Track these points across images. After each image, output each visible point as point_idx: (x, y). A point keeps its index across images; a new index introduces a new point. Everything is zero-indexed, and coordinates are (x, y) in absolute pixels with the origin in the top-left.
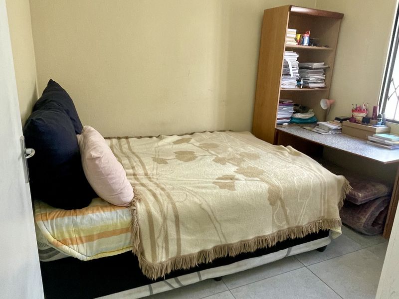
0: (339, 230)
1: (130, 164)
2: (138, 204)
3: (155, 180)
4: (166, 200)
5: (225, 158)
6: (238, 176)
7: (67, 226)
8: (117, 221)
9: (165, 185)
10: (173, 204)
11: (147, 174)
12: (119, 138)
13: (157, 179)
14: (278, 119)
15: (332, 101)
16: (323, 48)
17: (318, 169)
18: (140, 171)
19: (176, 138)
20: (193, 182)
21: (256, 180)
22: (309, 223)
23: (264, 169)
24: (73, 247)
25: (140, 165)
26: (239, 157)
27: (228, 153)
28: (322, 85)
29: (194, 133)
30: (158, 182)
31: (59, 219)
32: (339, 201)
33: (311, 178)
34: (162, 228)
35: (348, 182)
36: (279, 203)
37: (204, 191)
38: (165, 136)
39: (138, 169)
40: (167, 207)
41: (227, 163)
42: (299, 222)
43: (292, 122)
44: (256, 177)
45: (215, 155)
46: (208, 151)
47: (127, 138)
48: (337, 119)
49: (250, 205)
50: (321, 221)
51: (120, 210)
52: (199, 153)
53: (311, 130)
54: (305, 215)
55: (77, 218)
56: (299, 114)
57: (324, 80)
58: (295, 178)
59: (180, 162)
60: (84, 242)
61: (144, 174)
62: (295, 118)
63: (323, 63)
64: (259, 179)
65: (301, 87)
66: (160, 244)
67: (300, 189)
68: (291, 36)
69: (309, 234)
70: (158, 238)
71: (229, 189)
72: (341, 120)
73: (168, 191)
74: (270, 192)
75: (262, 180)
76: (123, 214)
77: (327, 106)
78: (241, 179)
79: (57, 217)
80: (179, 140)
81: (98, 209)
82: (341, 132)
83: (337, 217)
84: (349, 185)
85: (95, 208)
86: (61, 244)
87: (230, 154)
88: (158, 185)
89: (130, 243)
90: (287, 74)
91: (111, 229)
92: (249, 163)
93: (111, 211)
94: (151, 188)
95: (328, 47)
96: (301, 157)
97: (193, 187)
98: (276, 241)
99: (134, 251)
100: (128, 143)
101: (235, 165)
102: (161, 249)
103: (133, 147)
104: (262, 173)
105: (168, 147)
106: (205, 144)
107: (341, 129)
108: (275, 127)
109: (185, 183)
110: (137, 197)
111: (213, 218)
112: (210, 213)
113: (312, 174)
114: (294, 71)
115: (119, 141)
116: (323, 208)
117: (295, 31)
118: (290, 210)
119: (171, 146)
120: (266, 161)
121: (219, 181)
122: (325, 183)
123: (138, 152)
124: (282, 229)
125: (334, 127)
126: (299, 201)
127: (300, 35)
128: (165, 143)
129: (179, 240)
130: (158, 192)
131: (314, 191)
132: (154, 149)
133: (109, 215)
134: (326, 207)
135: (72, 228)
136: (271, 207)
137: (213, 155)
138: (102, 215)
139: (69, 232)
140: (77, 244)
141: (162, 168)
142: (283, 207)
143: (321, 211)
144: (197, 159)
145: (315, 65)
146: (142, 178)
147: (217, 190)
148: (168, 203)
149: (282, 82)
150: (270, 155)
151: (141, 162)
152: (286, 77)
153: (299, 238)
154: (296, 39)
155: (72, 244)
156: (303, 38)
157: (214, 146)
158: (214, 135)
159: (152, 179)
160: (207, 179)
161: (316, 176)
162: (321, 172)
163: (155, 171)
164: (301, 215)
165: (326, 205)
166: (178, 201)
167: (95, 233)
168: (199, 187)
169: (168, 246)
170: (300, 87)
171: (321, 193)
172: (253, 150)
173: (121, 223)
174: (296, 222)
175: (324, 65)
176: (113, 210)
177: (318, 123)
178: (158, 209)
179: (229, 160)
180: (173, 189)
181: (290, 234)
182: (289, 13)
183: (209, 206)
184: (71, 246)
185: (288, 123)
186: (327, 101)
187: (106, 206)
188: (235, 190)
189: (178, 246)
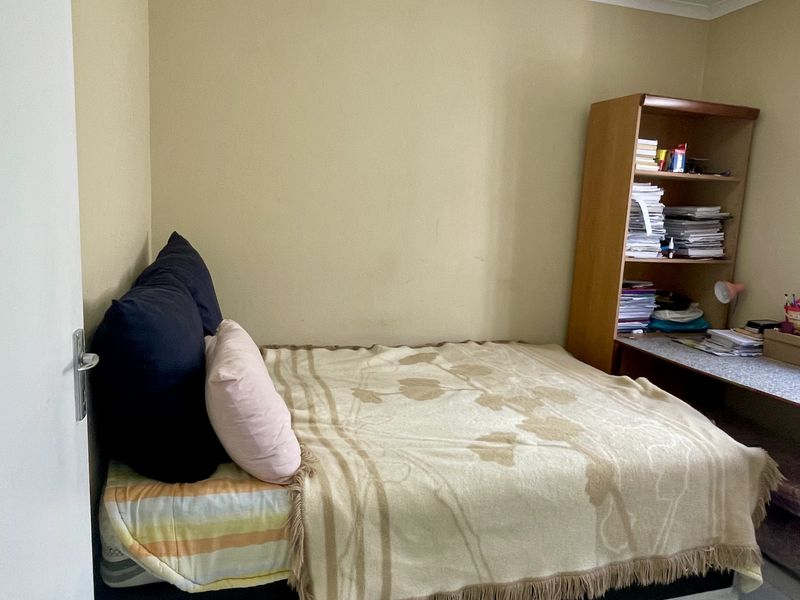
0: (756, 574)
1: (305, 400)
2: (307, 481)
3: (351, 435)
4: (364, 477)
5: (502, 397)
6: (523, 435)
7: (162, 515)
8: (261, 514)
9: (369, 446)
10: (379, 487)
11: (337, 420)
12: (294, 348)
13: (356, 432)
14: (621, 321)
15: (739, 287)
16: (717, 177)
17: (704, 431)
18: (323, 414)
19: (407, 352)
20: (427, 442)
21: (562, 447)
22: (683, 551)
23: (581, 424)
24: (170, 560)
25: (325, 400)
26: (530, 395)
27: (509, 387)
28: (719, 252)
29: (444, 343)
30: (355, 439)
31: (147, 500)
32: (754, 506)
33: (686, 450)
34: (353, 537)
35: (774, 465)
36: (611, 500)
37: (446, 462)
38: (384, 347)
39: (321, 410)
40: (366, 491)
41: (504, 408)
42: (659, 547)
43: (653, 328)
44: (562, 439)
45: (482, 390)
46: (468, 380)
47: (309, 348)
48: (751, 324)
49: (545, 500)
50: (712, 549)
51: (270, 492)
52: (449, 383)
53: (693, 347)
54: (673, 530)
55: (182, 501)
56: (667, 311)
57: (722, 242)
58: (650, 448)
59: (407, 400)
60: (192, 551)
61: (330, 421)
62: (659, 321)
63: (719, 208)
64: (568, 445)
65: (671, 255)
66: (347, 571)
67: (661, 473)
68: (646, 154)
69: (683, 578)
70: (343, 556)
71: (501, 463)
72: (761, 328)
73: (373, 458)
74: (591, 473)
75: (576, 448)
76: (274, 500)
77: (729, 295)
78: (532, 442)
79: (146, 496)
80: (411, 357)
81: (225, 487)
82: (761, 353)
83: (751, 542)
84: (777, 471)
85: (221, 483)
86: (145, 552)
87: (513, 389)
88: (354, 445)
89: (285, 563)
90: (639, 228)
91: (247, 529)
92: (550, 410)
93: (251, 491)
94: (339, 450)
95: (728, 175)
96: (667, 402)
97: (427, 453)
98: (606, 587)
99: (291, 582)
100: (311, 358)
101: (521, 412)
102: (347, 581)
103: (319, 365)
104: (576, 431)
105: (387, 369)
106: (463, 366)
107: (761, 347)
108: (615, 337)
109: (410, 445)
110: (308, 468)
111: (461, 521)
112: (457, 511)
113: (688, 440)
114: (654, 222)
115: (293, 354)
116: (715, 518)
117: (655, 143)
118: (638, 518)
119: (393, 369)
120: (590, 408)
121: (484, 443)
122: (718, 462)
123: (326, 378)
124: (619, 559)
125: (745, 342)
126: (658, 498)
127: (664, 151)
128: (382, 362)
129: (387, 565)
130: (351, 458)
131: (693, 479)
132: (358, 371)
133: (247, 499)
134: (724, 518)
135: (170, 522)
136: (593, 509)
137: (478, 389)
138: (231, 499)
139: (163, 529)
140: (178, 555)
141: (369, 411)
142: (621, 509)
143: (712, 524)
144: (442, 396)
145: (701, 212)
146: (325, 429)
147: (475, 464)
148: (369, 484)
149: (628, 245)
150: (599, 395)
151: (329, 395)
152: (635, 234)
153: (660, 585)
154: (657, 160)
155: (168, 555)
156: (671, 157)
157: (483, 372)
158: (484, 349)
159: (346, 433)
160: (456, 437)
161: (699, 446)
162: (710, 437)
163: (353, 417)
164: (664, 532)
165: (723, 513)
166: (389, 481)
167: (215, 535)
168: (436, 454)
169: (363, 578)
170: (668, 256)
171: (711, 484)
172: (562, 382)
173: (269, 518)
174: (652, 548)
175: (721, 211)
176: (254, 489)
177: (709, 332)
178: (347, 495)
179: (509, 400)
180: (384, 454)
181: (639, 574)
182: (640, 108)
183: (455, 496)
184: (165, 558)
185: (643, 329)
186: (729, 285)
187: (242, 482)
188: (513, 464)
189: (384, 579)
